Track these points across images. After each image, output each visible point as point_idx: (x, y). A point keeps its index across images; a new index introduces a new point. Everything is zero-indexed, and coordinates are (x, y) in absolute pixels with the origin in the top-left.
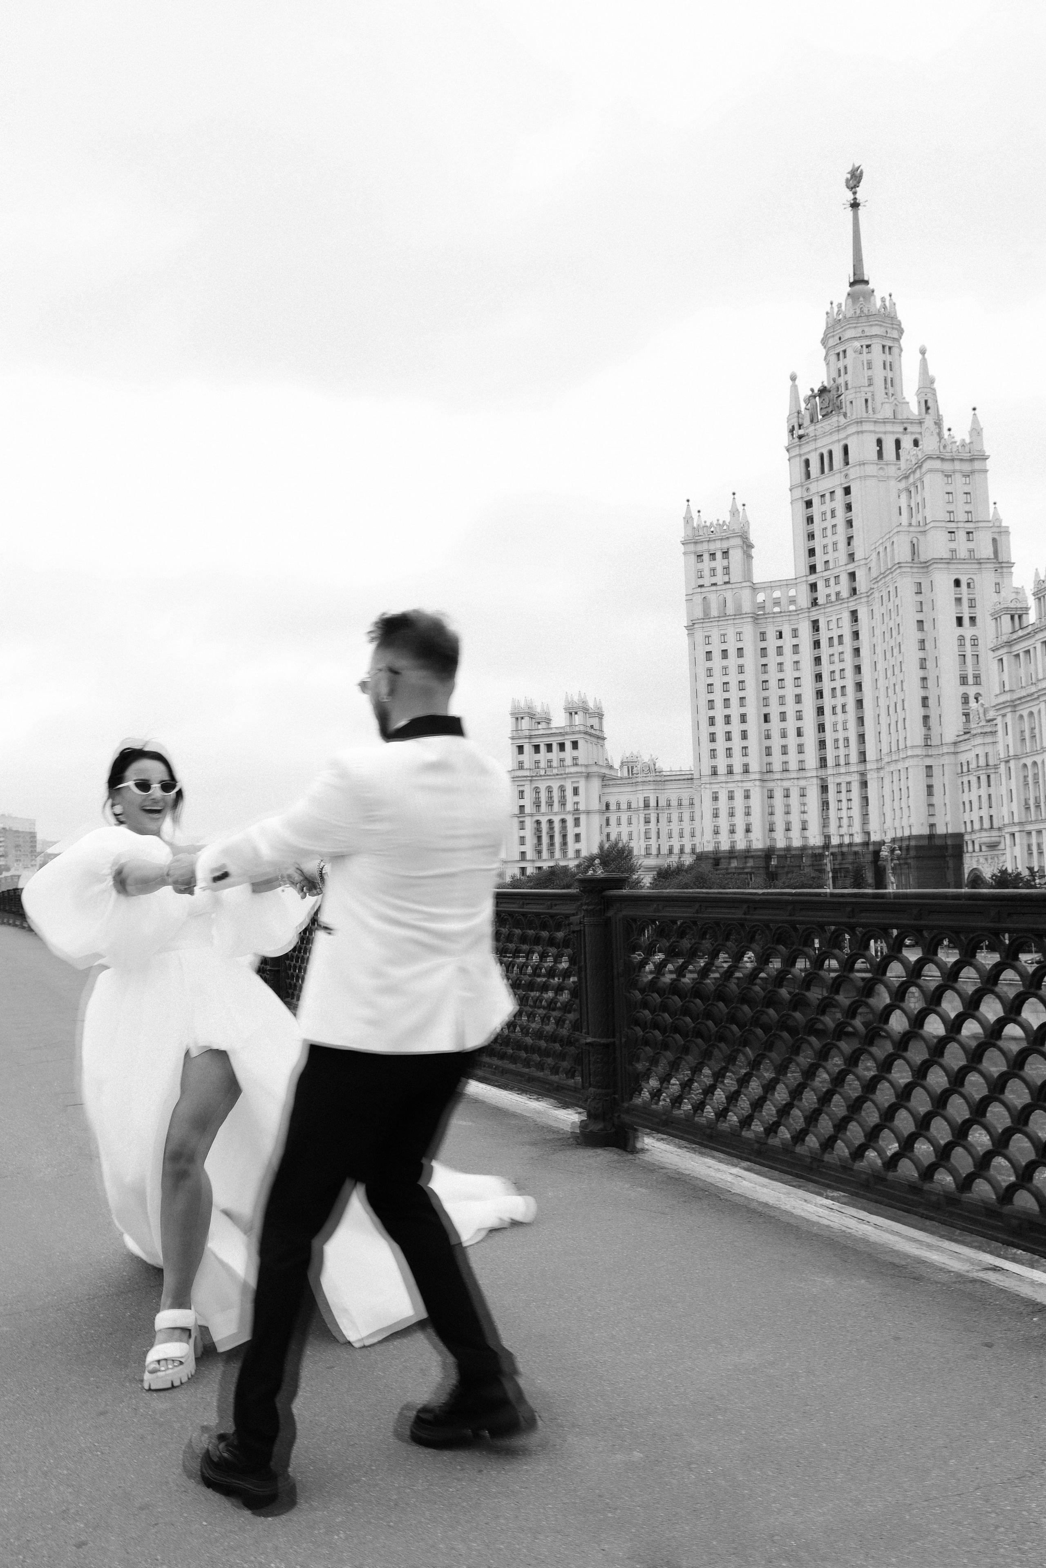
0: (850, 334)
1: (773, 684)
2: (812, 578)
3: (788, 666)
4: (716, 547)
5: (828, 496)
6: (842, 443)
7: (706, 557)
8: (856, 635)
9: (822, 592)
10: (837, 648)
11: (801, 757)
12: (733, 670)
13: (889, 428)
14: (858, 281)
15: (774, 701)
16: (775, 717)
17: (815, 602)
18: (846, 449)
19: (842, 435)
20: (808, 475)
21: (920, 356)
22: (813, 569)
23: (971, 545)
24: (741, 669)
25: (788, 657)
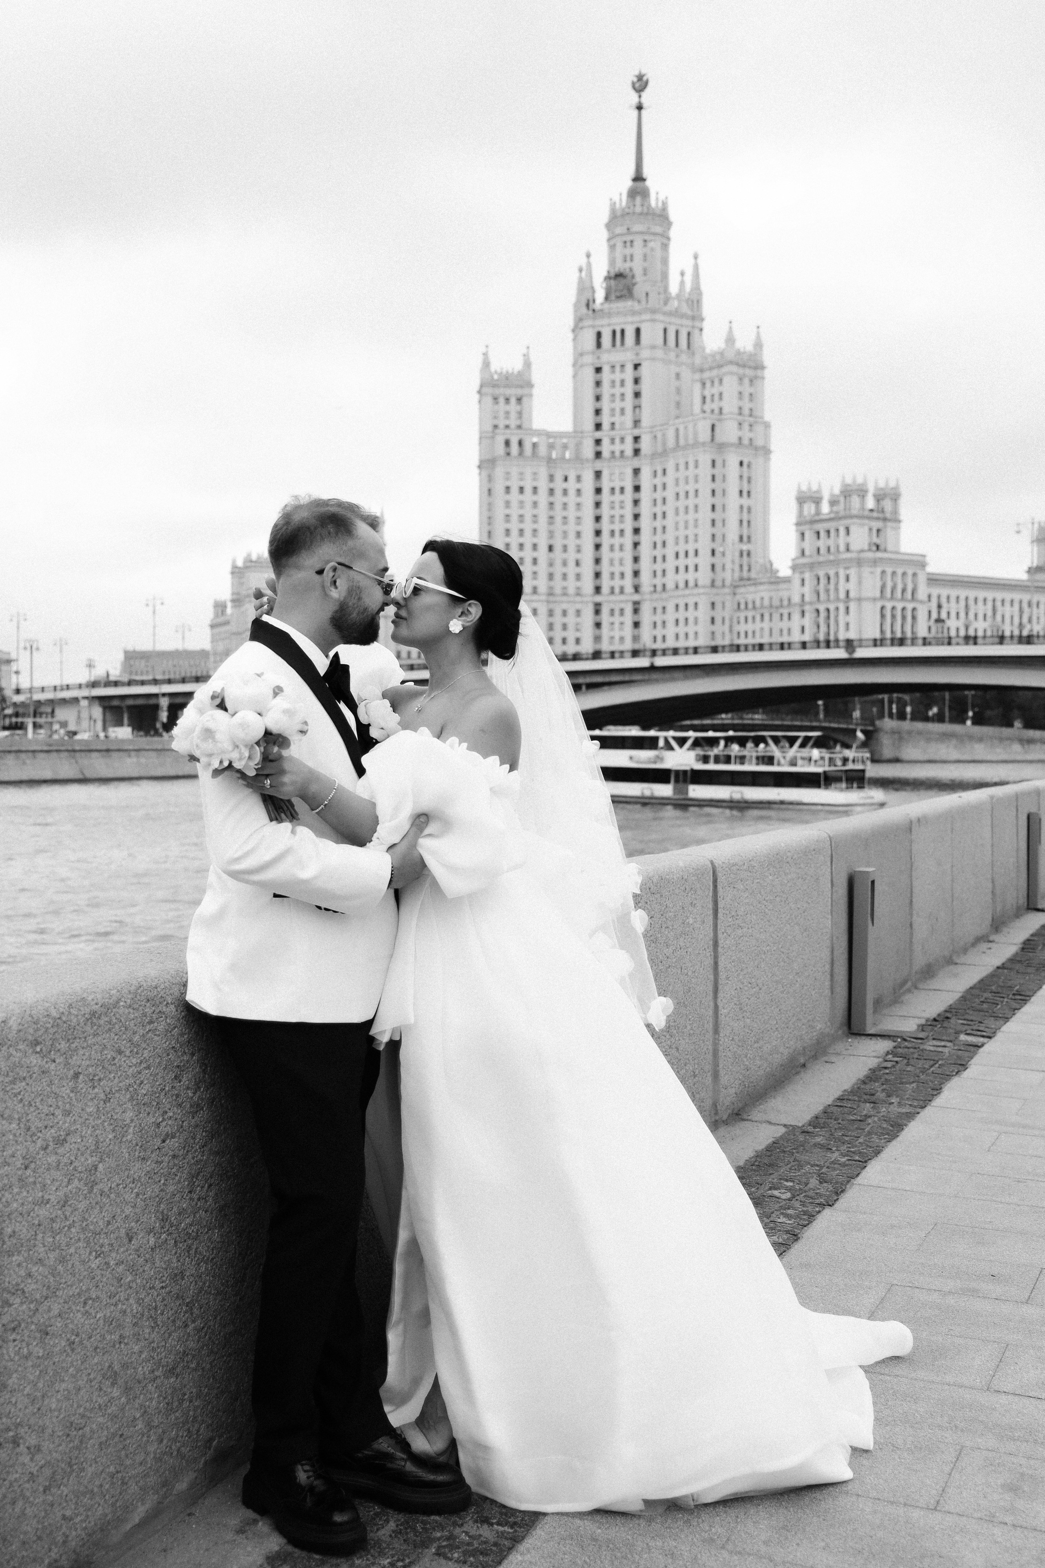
0: (637, 228)
1: (558, 520)
2: (598, 435)
3: (572, 507)
4: (512, 392)
5: (618, 369)
6: (635, 326)
7: (502, 400)
8: (637, 489)
9: (606, 448)
10: (617, 497)
11: (578, 584)
12: (528, 505)
13: (673, 320)
14: (639, 178)
15: (558, 535)
16: (558, 548)
17: (598, 455)
18: (638, 331)
19: (636, 318)
20: (599, 345)
21: (692, 261)
22: (598, 426)
23: (751, 435)
24: (535, 504)
25: (572, 499)
